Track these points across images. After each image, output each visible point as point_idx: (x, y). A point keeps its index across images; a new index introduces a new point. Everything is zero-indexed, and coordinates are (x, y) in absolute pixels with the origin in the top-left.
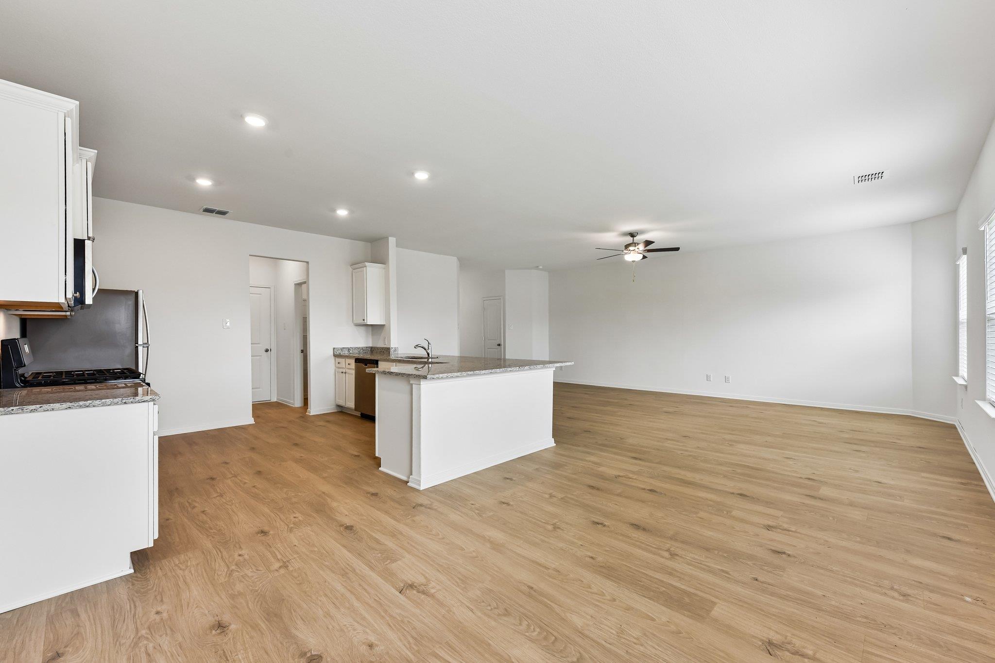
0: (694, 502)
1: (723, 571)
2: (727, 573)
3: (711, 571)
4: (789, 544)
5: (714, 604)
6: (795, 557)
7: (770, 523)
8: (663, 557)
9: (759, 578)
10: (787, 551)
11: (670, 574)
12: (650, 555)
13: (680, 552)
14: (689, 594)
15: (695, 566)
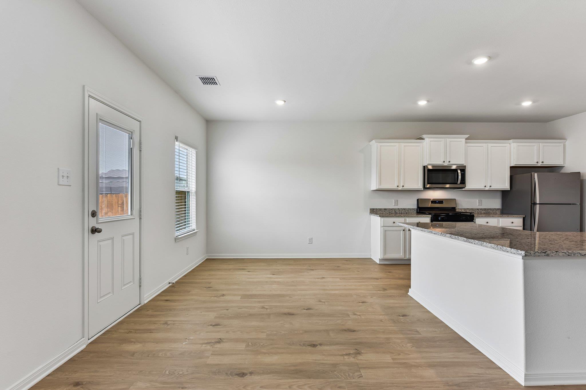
0: (276, 346)
1: (241, 309)
2: (239, 309)
3: (245, 307)
4: (208, 333)
5: (241, 299)
6: (208, 325)
7: (218, 346)
8: (267, 306)
9: (226, 311)
10: (211, 328)
11: (259, 301)
12: (272, 305)
13: (261, 309)
14: (250, 298)
15: (252, 307)
